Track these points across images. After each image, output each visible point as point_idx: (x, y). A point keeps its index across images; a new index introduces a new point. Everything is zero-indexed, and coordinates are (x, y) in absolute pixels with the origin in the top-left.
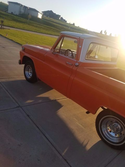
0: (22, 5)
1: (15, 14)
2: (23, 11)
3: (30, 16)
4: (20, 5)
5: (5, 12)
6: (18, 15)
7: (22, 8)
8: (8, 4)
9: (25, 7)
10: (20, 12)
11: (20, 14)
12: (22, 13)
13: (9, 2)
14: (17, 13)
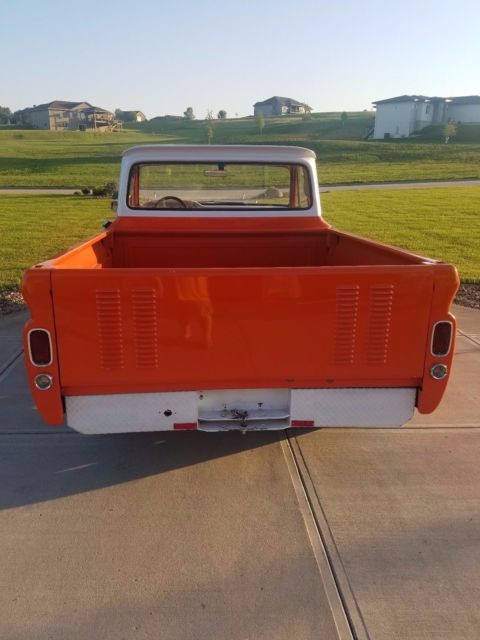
0: (421, 99)
1: (398, 136)
2: (425, 118)
3: (450, 130)
4: (413, 100)
5: (366, 139)
6: (407, 136)
7: (424, 108)
8: (375, 110)
9: (436, 102)
10: (417, 123)
11: (415, 133)
12: (421, 126)
13: (378, 104)
14: (405, 130)
